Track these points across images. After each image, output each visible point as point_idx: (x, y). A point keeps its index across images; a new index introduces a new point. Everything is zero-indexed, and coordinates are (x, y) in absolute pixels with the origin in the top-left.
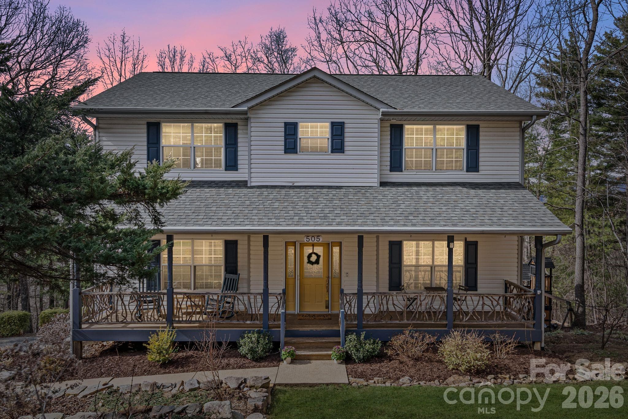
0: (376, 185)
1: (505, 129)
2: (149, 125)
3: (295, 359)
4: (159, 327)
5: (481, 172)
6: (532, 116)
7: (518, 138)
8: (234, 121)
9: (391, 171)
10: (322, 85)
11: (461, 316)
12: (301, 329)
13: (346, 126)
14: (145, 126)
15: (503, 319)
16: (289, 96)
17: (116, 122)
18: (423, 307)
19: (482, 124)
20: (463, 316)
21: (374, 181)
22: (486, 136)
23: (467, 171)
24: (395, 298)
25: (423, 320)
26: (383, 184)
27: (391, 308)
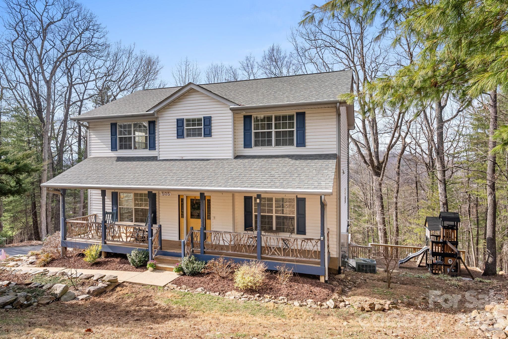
0: (231, 158)
1: (325, 114)
2: (112, 124)
3: (156, 269)
4: (94, 242)
5: (307, 147)
6: (336, 103)
7: (335, 120)
8: (154, 120)
9: (244, 148)
10: (196, 93)
11: (267, 252)
12: (168, 251)
13: (213, 119)
14: (110, 126)
15: (297, 257)
16: (179, 102)
17: (97, 124)
18: (242, 242)
19: (307, 112)
20: (268, 250)
21: (230, 155)
22: (310, 120)
23: (297, 146)
24: (224, 236)
25: (241, 252)
26: (237, 157)
27: (221, 243)
